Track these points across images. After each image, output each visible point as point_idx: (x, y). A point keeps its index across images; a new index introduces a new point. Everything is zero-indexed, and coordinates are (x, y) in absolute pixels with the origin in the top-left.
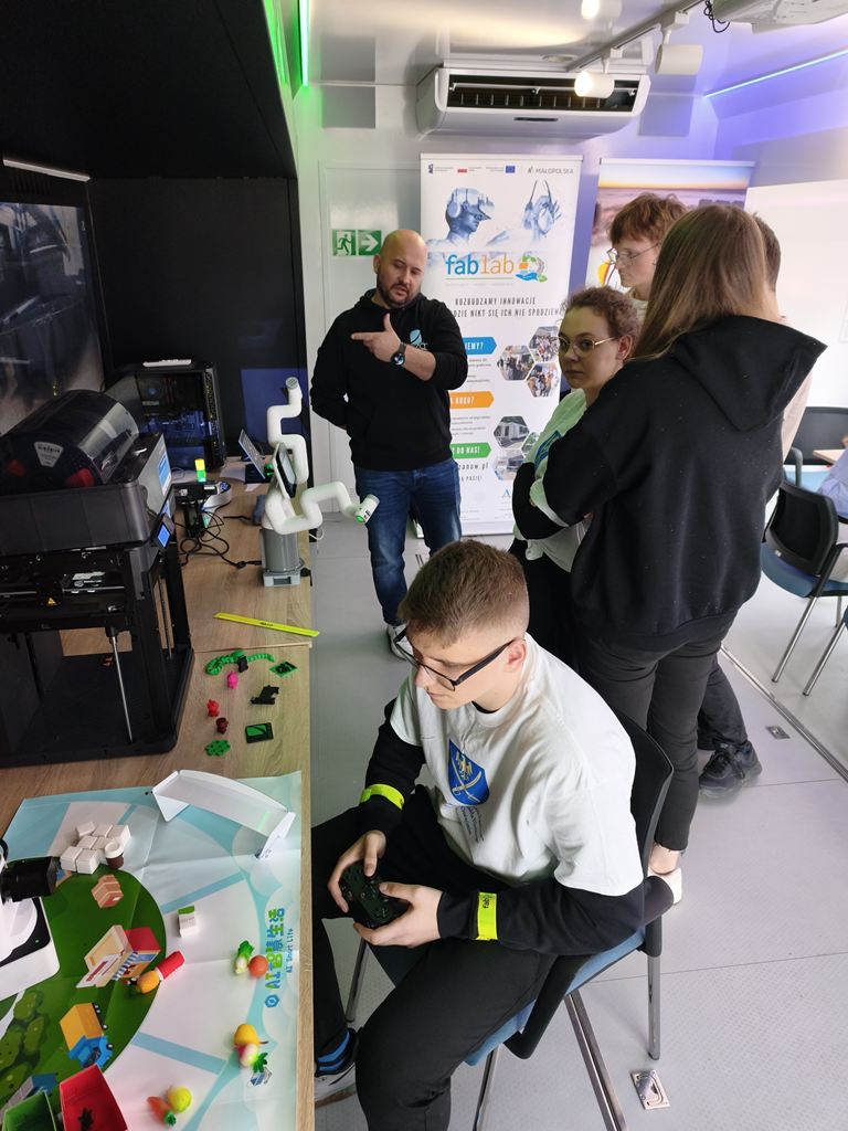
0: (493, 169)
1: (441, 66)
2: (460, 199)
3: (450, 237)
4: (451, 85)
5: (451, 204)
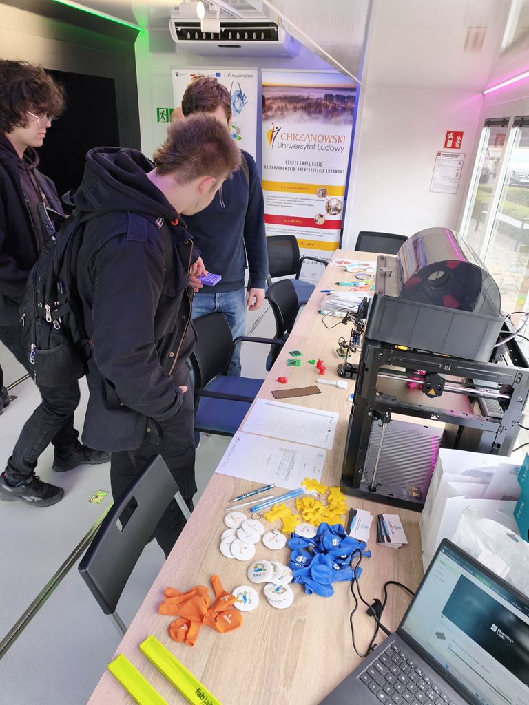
1: (170, 18)
4: (176, 28)
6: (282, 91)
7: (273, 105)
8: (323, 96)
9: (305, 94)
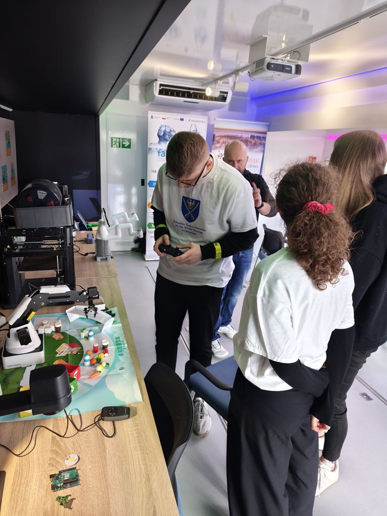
0: (176, 119)
1: (156, 80)
2: (163, 129)
3: (159, 142)
4: (160, 87)
5: (159, 130)
6: (226, 132)
7: (220, 140)
8: (249, 136)
9: (239, 135)
